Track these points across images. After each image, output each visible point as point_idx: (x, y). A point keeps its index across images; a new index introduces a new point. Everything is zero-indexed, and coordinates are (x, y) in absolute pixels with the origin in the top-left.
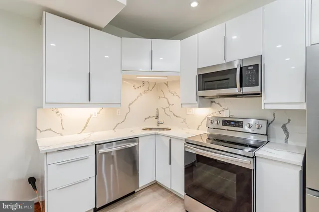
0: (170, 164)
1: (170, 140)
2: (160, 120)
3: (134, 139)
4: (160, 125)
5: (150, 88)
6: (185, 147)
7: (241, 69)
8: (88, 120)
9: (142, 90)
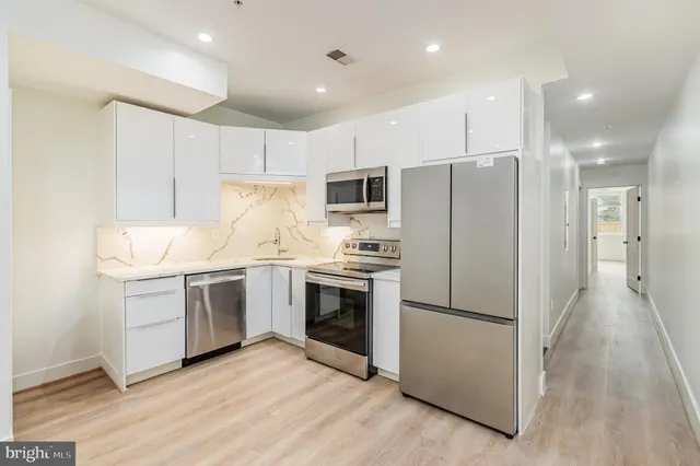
0: (291, 304)
1: (291, 272)
2: (283, 246)
3: (240, 271)
4: (282, 253)
5: (268, 196)
6: (307, 277)
7: (369, 179)
8: (170, 244)
9: (253, 199)
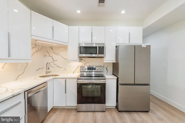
0: (66, 93)
5: (40, 49)
9: (35, 50)
